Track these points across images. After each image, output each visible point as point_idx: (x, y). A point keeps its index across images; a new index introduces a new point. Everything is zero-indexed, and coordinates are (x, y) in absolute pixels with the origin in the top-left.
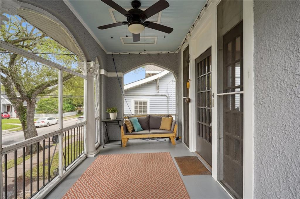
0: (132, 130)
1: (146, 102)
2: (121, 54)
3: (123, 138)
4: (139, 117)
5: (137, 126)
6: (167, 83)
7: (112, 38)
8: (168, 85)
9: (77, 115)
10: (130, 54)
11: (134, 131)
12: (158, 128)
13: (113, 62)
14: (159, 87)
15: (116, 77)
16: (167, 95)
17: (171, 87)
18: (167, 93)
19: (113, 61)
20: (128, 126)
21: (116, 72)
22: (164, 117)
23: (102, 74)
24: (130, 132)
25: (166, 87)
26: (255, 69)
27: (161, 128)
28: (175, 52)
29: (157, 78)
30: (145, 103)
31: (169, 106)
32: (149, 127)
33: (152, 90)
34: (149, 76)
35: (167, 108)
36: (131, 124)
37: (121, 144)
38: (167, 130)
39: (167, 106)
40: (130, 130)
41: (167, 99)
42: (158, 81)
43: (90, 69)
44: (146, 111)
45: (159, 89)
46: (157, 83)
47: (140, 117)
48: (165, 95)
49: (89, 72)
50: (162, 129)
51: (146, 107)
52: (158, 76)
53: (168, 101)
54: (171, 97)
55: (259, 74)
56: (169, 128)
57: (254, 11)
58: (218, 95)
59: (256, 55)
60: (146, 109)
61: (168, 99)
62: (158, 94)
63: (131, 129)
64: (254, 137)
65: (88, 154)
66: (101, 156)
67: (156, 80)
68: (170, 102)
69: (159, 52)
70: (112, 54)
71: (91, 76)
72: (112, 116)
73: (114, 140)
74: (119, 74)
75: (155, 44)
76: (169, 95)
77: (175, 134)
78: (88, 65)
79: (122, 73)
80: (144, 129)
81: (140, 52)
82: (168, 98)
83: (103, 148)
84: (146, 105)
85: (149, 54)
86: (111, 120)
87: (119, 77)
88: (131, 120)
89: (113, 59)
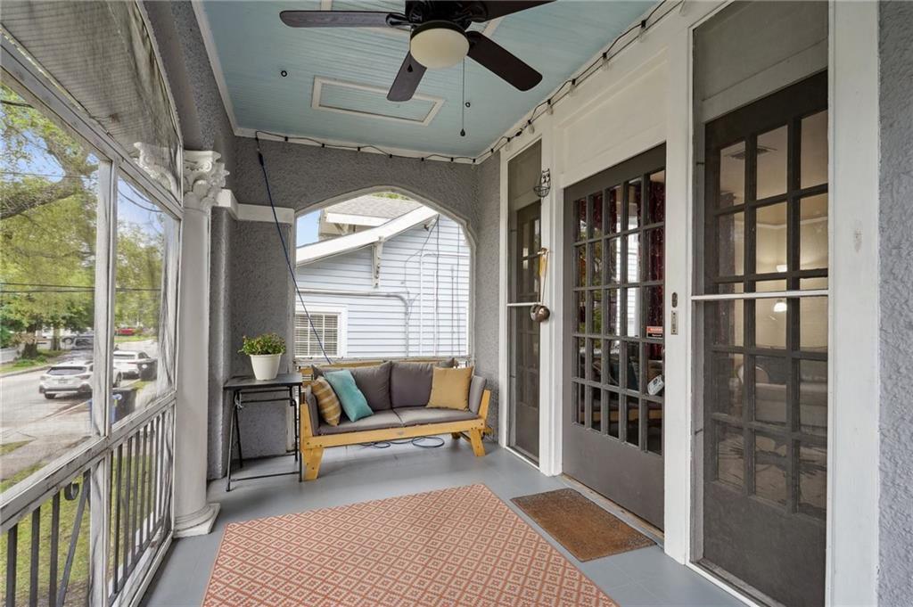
0: (339, 414)
1: (336, 317)
2: (290, 141)
3: (309, 447)
4: (353, 368)
5: (356, 402)
6: (406, 258)
7: (284, 73)
8: (408, 265)
9: (16, 364)
10: (323, 145)
11: (344, 417)
12: (422, 404)
13: (259, 167)
14: (381, 270)
15: (272, 223)
16: (405, 296)
17: (417, 272)
18: (404, 290)
19: (257, 162)
20: (325, 400)
21: (272, 206)
22: (438, 365)
23: (222, 208)
24: (335, 424)
25: (402, 271)
26: (885, 226)
27: (432, 403)
28: (474, 160)
29: (377, 239)
30: (332, 319)
31: (411, 329)
32: (391, 403)
33: (354, 278)
34: (336, 231)
35: (403, 336)
36: (334, 395)
37: (298, 470)
38: (457, 409)
39: (402, 329)
40: (332, 415)
41: (403, 310)
42: (380, 248)
43: (195, 181)
44: (335, 345)
45: (381, 276)
46: (372, 256)
47: (358, 368)
48: (397, 296)
49: (190, 193)
50: (438, 408)
51: (336, 331)
52: (381, 235)
53: (406, 314)
54: (415, 303)
55: (904, 241)
56: (462, 405)
57: (880, 53)
58: (693, 301)
59: (892, 184)
60: (335, 339)
61: (407, 309)
62: (376, 290)
63: (337, 413)
64: (880, 426)
65: (179, 527)
66: (236, 529)
67: (371, 247)
68: (412, 316)
69: (425, 154)
70: (257, 139)
71: (199, 210)
72: (261, 368)
73: (258, 455)
74: (283, 214)
75: (427, 122)
76: (412, 297)
77: (482, 421)
78: (188, 164)
79: (292, 211)
80: (376, 410)
81: (360, 145)
82: (406, 306)
83: (228, 490)
84: (336, 325)
85: (391, 156)
86: (257, 383)
87: (282, 224)
88: (333, 380)
89: (260, 156)
